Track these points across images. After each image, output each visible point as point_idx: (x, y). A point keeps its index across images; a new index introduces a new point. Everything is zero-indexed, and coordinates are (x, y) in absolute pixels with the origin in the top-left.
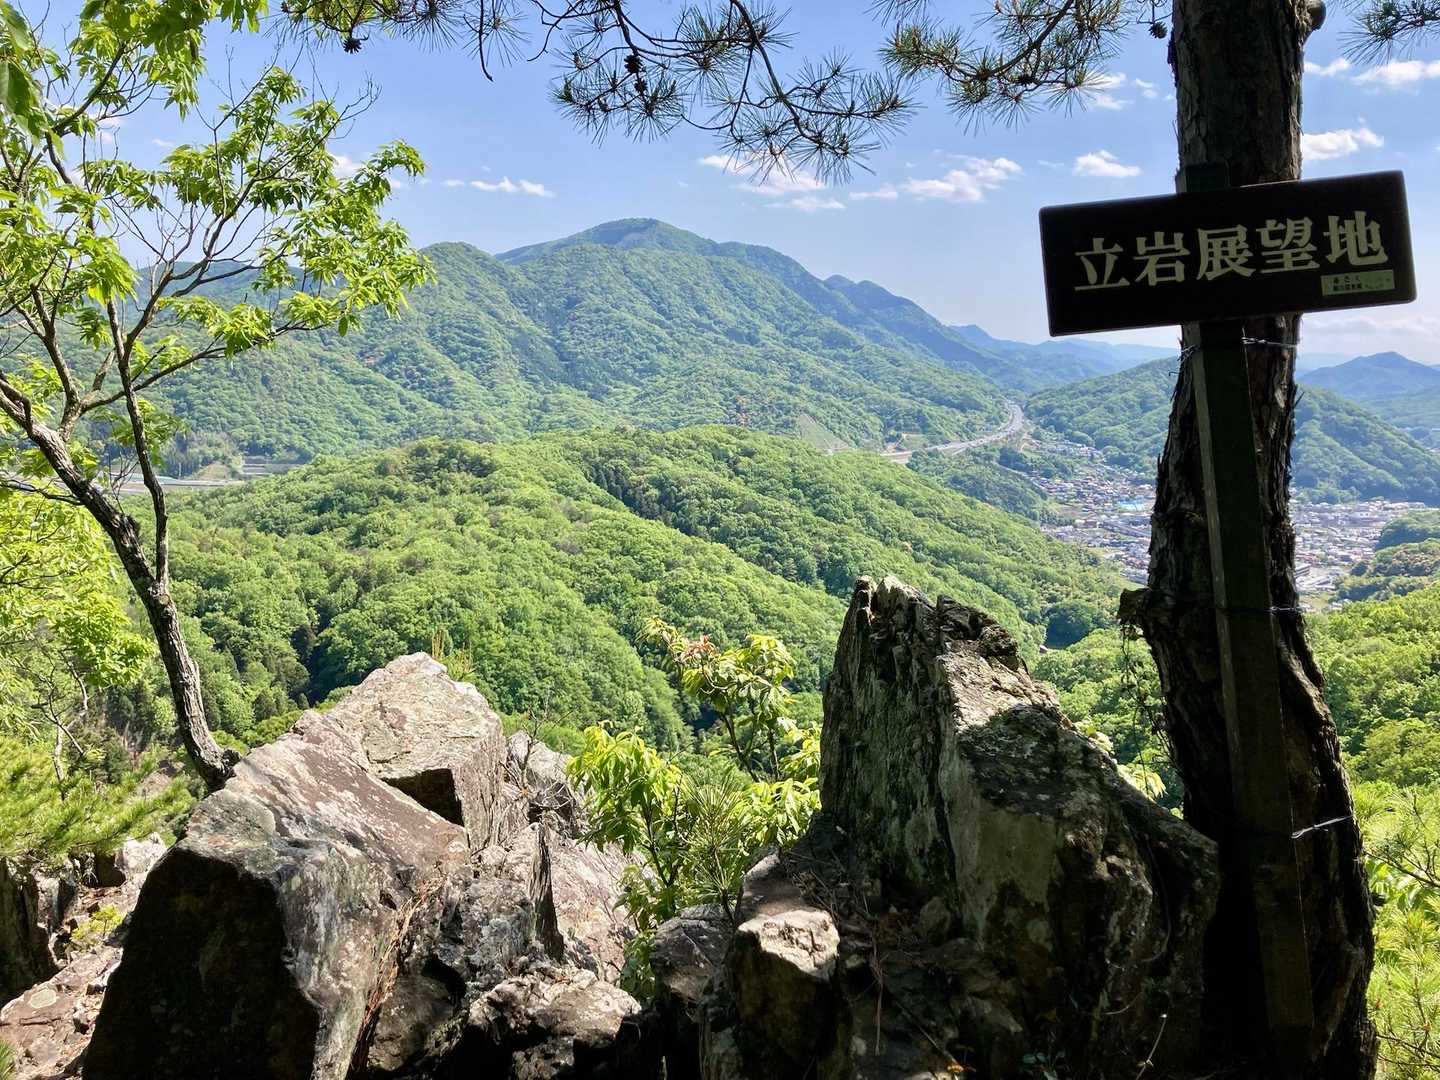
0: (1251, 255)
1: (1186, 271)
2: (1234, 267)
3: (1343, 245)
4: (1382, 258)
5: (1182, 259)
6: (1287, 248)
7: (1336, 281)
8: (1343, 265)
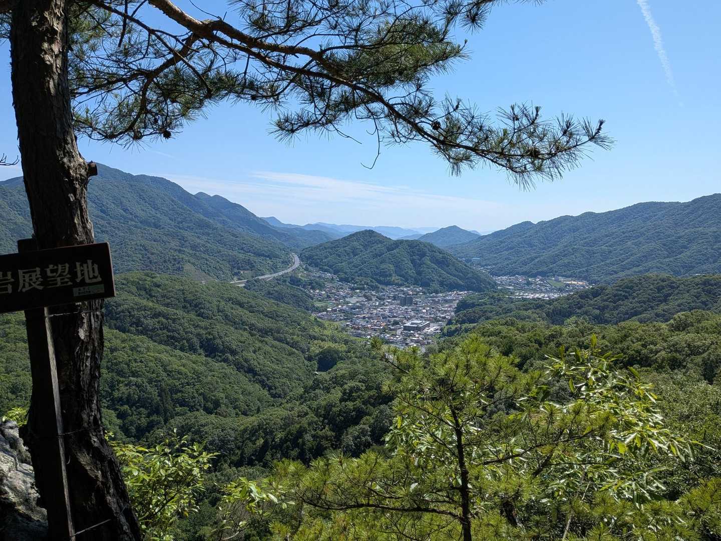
0: (42, 280)
1: (13, 288)
2: (35, 285)
3: (83, 275)
4: (99, 279)
5: (12, 283)
6: (59, 276)
7: (80, 290)
8: (83, 283)
